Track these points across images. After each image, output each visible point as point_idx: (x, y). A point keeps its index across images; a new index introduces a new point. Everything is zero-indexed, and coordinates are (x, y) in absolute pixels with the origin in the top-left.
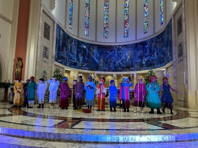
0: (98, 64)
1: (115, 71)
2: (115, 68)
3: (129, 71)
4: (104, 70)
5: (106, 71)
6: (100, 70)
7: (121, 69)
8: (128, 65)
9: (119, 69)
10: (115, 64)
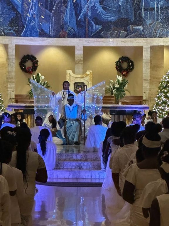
0: (20, 12)
1: (79, 36)
2: (79, 23)
3: (125, 37)
4: (42, 30)
5: (49, 36)
6: (26, 32)
7: (100, 27)
8: (123, 16)
9: (92, 26)
10: (78, 12)
